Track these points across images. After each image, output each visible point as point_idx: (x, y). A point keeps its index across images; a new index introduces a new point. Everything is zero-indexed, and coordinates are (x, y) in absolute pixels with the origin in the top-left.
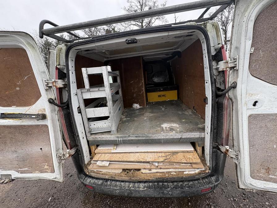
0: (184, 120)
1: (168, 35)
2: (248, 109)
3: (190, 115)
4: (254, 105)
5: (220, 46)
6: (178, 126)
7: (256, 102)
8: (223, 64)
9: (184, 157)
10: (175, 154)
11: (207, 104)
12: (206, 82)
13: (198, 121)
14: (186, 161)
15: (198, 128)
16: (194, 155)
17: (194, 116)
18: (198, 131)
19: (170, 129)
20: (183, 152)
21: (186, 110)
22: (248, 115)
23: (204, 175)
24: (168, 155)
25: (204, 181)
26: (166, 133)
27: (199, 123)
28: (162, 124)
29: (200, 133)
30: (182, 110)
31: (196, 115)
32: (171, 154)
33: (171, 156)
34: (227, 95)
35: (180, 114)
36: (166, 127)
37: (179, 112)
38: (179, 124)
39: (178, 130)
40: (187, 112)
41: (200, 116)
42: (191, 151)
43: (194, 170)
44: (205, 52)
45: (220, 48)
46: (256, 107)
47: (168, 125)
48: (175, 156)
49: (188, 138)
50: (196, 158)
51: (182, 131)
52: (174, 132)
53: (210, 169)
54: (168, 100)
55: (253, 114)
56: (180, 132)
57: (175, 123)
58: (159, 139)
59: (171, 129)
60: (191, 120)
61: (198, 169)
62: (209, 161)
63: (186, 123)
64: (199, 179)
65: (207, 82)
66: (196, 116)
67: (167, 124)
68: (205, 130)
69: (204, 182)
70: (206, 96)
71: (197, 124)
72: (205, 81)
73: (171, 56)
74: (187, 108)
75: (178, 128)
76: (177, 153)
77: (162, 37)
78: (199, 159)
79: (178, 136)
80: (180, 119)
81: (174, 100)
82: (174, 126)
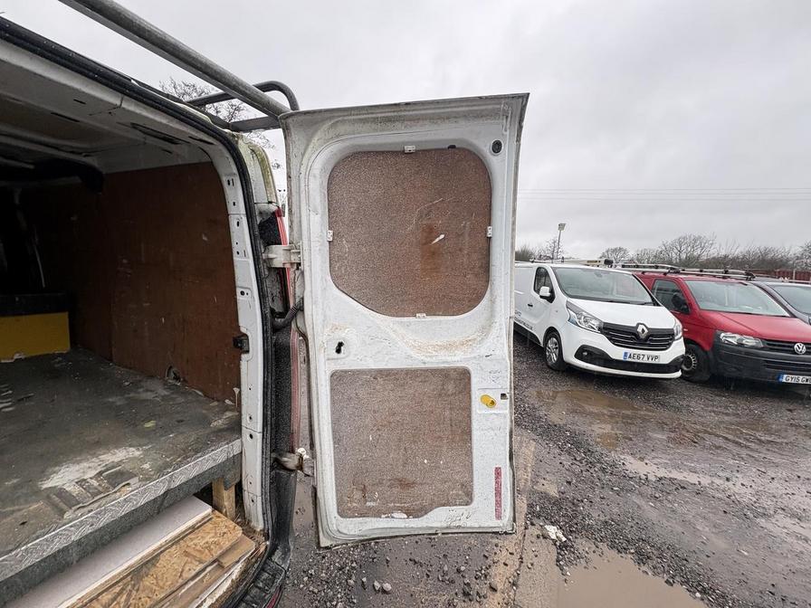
0: (150, 424)
1: (116, 107)
2: (328, 359)
3: (164, 398)
4: (338, 351)
5: (273, 208)
6: (137, 453)
7: (340, 344)
8: (282, 252)
9: (187, 554)
10: (144, 569)
11: (248, 352)
12: (238, 291)
13: (204, 412)
14: (201, 562)
15: (214, 432)
16: (216, 525)
17: (181, 399)
18: (219, 442)
19: (108, 477)
20: (176, 541)
21: (136, 385)
22: (329, 373)
23: (256, 565)
24: (114, 599)
25: (261, 585)
26: (96, 505)
27: (211, 416)
28: (44, 475)
29: (228, 443)
30: (121, 389)
31: (184, 394)
32: (125, 585)
33: (129, 595)
34: (293, 326)
35: (118, 403)
36: (81, 482)
37: (110, 400)
38: (138, 446)
39: (146, 466)
40: (147, 391)
41: (200, 393)
42: (203, 519)
43: (226, 575)
44: (237, 211)
45: (274, 213)
46: (341, 355)
47: (85, 464)
48: (148, 581)
49: (194, 477)
50: (225, 530)
51: (167, 465)
52: (133, 481)
53: (267, 539)
54: (17, 356)
55: (336, 371)
56: (161, 471)
57: (117, 448)
58: (54, 556)
59: (117, 477)
60: (178, 413)
61: (238, 562)
62: (263, 514)
63: (164, 430)
64: (246, 593)
65: (242, 293)
66: (190, 398)
67: (77, 467)
68: (243, 428)
69: (260, 588)
70: (243, 330)
71: (205, 421)
72: (235, 287)
73: (31, 167)
74: (138, 378)
75: (142, 461)
76: (152, 561)
77: (81, 100)
78: (238, 527)
79: (157, 488)
80: (128, 424)
81: (54, 356)
82: (116, 460)
